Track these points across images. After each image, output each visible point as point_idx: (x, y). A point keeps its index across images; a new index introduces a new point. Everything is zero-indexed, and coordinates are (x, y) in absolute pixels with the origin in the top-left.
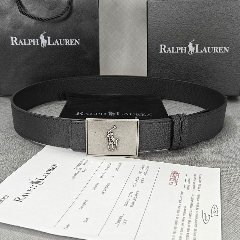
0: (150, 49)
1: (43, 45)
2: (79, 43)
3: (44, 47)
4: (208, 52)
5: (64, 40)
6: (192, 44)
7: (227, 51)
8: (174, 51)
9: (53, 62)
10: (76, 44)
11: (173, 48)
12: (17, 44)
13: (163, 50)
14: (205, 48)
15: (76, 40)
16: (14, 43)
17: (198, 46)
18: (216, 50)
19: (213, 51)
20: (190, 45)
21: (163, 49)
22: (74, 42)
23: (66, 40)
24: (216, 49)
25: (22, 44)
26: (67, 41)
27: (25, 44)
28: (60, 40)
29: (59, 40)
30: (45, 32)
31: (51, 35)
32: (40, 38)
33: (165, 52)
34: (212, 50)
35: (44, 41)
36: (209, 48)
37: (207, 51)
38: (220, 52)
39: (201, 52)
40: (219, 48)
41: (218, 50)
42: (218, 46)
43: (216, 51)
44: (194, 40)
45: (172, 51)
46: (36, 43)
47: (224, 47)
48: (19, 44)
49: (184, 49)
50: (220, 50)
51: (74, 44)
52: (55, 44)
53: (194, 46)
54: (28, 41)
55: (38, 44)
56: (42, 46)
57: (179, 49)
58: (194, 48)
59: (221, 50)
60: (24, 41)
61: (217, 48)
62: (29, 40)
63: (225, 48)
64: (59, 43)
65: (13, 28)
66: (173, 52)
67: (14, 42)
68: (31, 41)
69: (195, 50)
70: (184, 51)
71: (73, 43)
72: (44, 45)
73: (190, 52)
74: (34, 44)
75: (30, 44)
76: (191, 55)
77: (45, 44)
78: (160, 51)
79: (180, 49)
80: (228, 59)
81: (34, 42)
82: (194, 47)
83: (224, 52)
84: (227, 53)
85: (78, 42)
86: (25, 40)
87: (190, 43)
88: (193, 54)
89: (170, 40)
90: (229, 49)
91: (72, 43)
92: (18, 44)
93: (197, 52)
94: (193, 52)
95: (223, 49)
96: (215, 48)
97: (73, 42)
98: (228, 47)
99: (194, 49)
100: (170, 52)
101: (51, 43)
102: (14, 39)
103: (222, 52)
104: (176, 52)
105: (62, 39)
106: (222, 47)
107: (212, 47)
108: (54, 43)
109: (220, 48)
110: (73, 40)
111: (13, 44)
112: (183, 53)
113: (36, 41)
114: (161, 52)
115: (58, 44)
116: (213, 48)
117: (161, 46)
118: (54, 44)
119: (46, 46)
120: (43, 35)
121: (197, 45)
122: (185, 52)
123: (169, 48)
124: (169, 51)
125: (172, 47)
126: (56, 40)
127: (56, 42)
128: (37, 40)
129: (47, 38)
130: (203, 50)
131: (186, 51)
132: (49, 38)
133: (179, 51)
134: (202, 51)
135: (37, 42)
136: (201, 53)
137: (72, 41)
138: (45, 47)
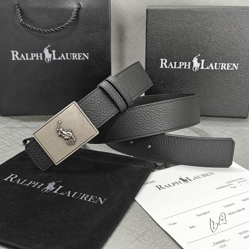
0: (149, 63)
2: (87, 58)
3: (48, 62)
5: (71, 54)
6: (197, 59)
7: (237, 68)
8: (177, 66)
10: (84, 59)
11: (175, 63)
12: (18, 59)
13: (164, 65)
14: (211, 64)
15: (84, 54)
18: (223, 66)
19: (221, 68)
20: (195, 60)
22: (82, 56)
23: (73, 54)
25: (24, 59)
26: (75, 55)
27: (27, 59)
28: (67, 54)
30: (49, 46)
31: (56, 49)
32: (44, 52)
33: (166, 67)
35: (48, 56)
36: (216, 64)
37: (214, 67)
38: (228, 69)
39: (207, 68)
40: (227, 65)
41: (226, 67)
43: (223, 68)
44: (199, 55)
45: (174, 66)
46: (39, 58)
47: (232, 63)
48: (21, 59)
49: (188, 64)
51: (82, 59)
52: (61, 59)
53: (199, 61)
54: (31, 55)
55: (41, 59)
56: (46, 61)
57: (182, 64)
60: (26, 55)
61: (225, 65)
62: (32, 54)
63: (234, 65)
64: (66, 57)
66: (175, 67)
67: (15, 56)
69: (200, 66)
72: (48, 60)
73: (195, 68)
74: (37, 59)
75: (33, 59)
76: (195, 71)
77: (49, 59)
78: (160, 66)
80: (237, 77)
81: (37, 57)
83: (233, 69)
84: (236, 70)
85: (87, 56)
87: (195, 58)
88: (198, 70)
89: (172, 54)
90: (238, 66)
91: (80, 58)
92: (20, 58)
93: (202, 68)
95: (232, 66)
96: (222, 64)
97: (81, 56)
98: (238, 64)
100: (172, 67)
101: (56, 58)
102: (15, 53)
103: (231, 69)
104: (178, 68)
105: (69, 53)
106: (231, 64)
107: (220, 64)
108: (60, 57)
110: (82, 54)
111: (14, 59)
112: (187, 69)
113: (39, 55)
114: (162, 67)
115: (64, 59)
117: (162, 60)
118: (59, 59)
119: (50, 61)
120: (47, 48)
121: (203, 61)
122: (189, 68)
123: (171, 63)
125: (174, 62)
126: (62, 54)
127: (61, 57)
128: (41, 54)
129: (52, 52)
130: (210, 66)
131: (190, 67)
132: (54, 52)
133: (182, 66)
134: (208, 67)
135: (41, 56)
136: (207, 69)
137: (80, 55)
138: (49, 61)
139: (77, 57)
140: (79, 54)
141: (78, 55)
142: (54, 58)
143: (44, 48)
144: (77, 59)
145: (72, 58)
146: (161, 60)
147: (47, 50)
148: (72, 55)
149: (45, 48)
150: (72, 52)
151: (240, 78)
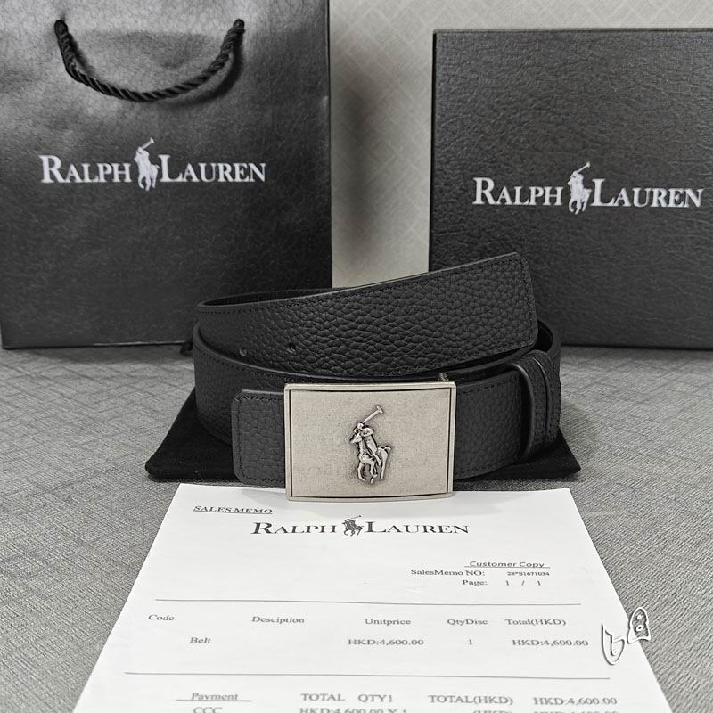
0: (441, 191)
1: (144, 183)
2: (262, 177)
3: (148, 188)
4: (633, 206)
5: (213, 165)
6: (580, 178)
7: (697, 203)
8: (522, 200)
9: (178, 238)
10: (252, 180)
11: (518, 189)
12: (60, 179)
13: (484, 198)
14: (623, 192)
15: (253, 166)
16: (52, 176)
17: (603, 183)
18: (658, 197)
19: (651, 202)
20: (576, 181)
21: (484, 191)
22: (247, 172)
23: (221, 166)
24: (660, 194)
26: (225, 169)
27: (87, 180)
28: (203, 166)
29: (199, 167)
30: (152, 141)
31: (172, 151)
32: (136, 159)
33: (491, 201)
34: (647, 198)
35: (147, 170)
36: (636, 191)
37: (631, 200)
38: (672, 204)
39: (611, 204)
40: (669, 193)
41: (667, 199)
42: (667, 188)
43: (659, 202)
44: (588, 165)
45: (513, 199)
46: (122, 177)
47: (685, 187)
48: (68, 181)
49: (556, 193)
50: (672, 197)
51: (247, 180)
52: (185, 180)
53: (588, 184)
54: (98, 168)
55: (128, 179)
56: (142, 187)
57: (537, 192)
58: (590, 190)
59: (677, 198)
60: (82, 168)
61: (664, 193)
62: (101, 166)
63: (689, 192)
64: (198, 175)
65: (48, 127)
66: (518, 202)
67: (51, 172)
68: (105, 169)
69: (591, 199)
70: (553, 200)
71: (245, 177)
72: (148, 182)
73: (575, 203)
74: (116, 179)
75: (102, 180)
76: (577, 212)
77: (152, 180)
78: (475, 199)
79: (542, 194)
80: (700, 229)
81: (116, 173)
82: (588, 188)
83: (686, 206)
84: (697, 209)
85: (261, 172)
86: (86, 166)
87: (575, 173)
88: (583, 209)
89: (507, 165)
90: (703, 197)
91: (241, 177)
92: (64, 178)
93: (597, 202)
94: (583, 204)
95: (683, 196)
96: (656, 191)
97: (242, 172)
98: (700, 191)
99: (587, 192)
100: (509, 202)
101: (171, 178)
102: (52, 164)
103: (681, 205)
104: (527, 203)
105: (208, 162)
106: (681, 191)
107: (648, 190)
108: (181, 176)
109: (672, 191)
110: (245, 165)
111: (47, 179)
112: (552, 208)
113: (121, 169)
114: (479, 201)
115: (195, 179)
116: (652, 193)
117: (479, 181)
118: (180, 179)
119: (154, 185)
120: (145, 149)
121: (598, 183)
122: (558, 203)
123: (505, 190)
124: (504, 201)
125: (513, 187)
126: (190, 167)
127: (187, 174)
128: (127, 166)
129: (160, 159)
130: (619, 198)
131: (562, 201)
132: (164, 158)
133: (537, 199)
134: (613, 200)
135: (127, 172)
136: (611, 207)
137: (241, 168)
138: (151, 187)
139: (233, 175)
140: (237, 166)
141: (233, 168)
142: (166, 178)
143: (137, 149)
144: (230, 179)
145: (218, 177)
146: (475, 183)
147: (146, 154)
148: (217, 167)
149: (140, 149)
150: (217, 161)
151: (707, 230)
